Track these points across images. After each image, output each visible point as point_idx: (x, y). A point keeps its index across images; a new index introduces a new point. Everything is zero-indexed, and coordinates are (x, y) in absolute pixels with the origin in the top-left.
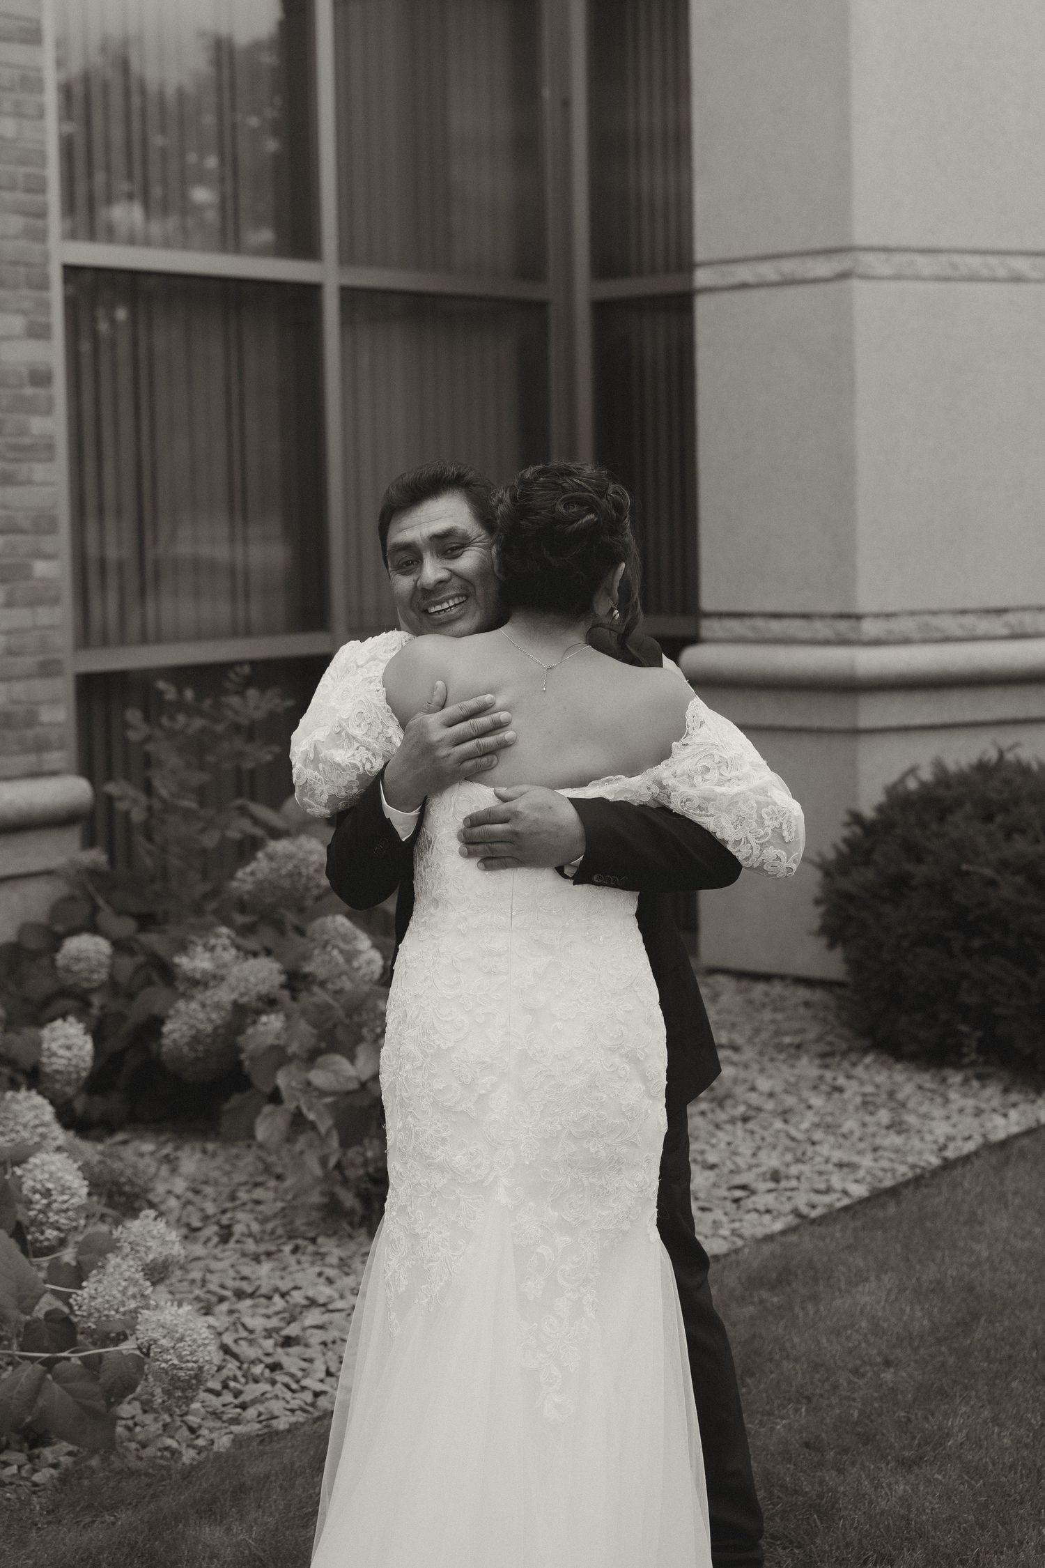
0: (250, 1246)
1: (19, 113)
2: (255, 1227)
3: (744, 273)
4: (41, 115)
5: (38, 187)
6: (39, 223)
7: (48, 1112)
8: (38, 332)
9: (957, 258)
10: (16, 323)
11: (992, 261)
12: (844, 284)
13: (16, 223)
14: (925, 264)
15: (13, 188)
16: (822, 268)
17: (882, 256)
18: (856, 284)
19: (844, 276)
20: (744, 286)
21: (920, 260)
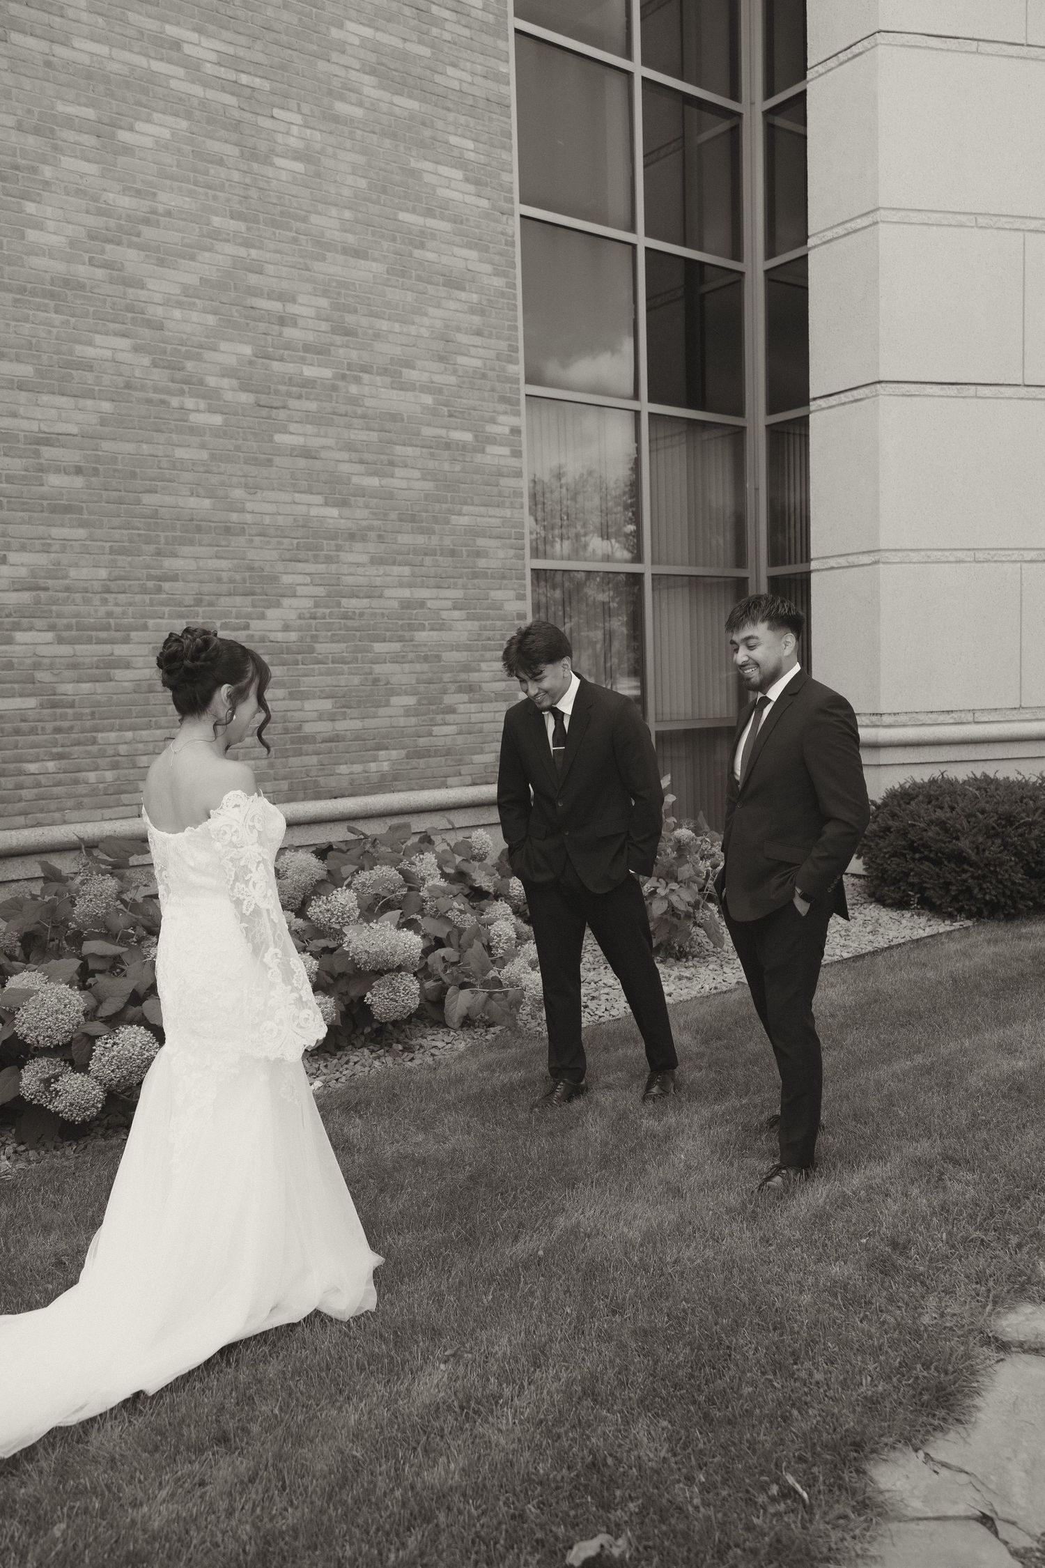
0: (588, 966)
1: (512, 507)
2: (591, 959)
3: (832, 563)
4: (522, 508)
5: (520, 537)
6: (521, 552)
7: (509, 910)
8: (521, 597)
9: (929, 553)
10: (511, 594)
11: (947, 553)
12: (876, 566)
13: (512, 552)
14: (914, 556)
15: (510, 538)
16: (866, 559)
17: (894, 553)
18: (881, 566)
19: (876, 563)
20: (832, 568)
21: (912, 554)
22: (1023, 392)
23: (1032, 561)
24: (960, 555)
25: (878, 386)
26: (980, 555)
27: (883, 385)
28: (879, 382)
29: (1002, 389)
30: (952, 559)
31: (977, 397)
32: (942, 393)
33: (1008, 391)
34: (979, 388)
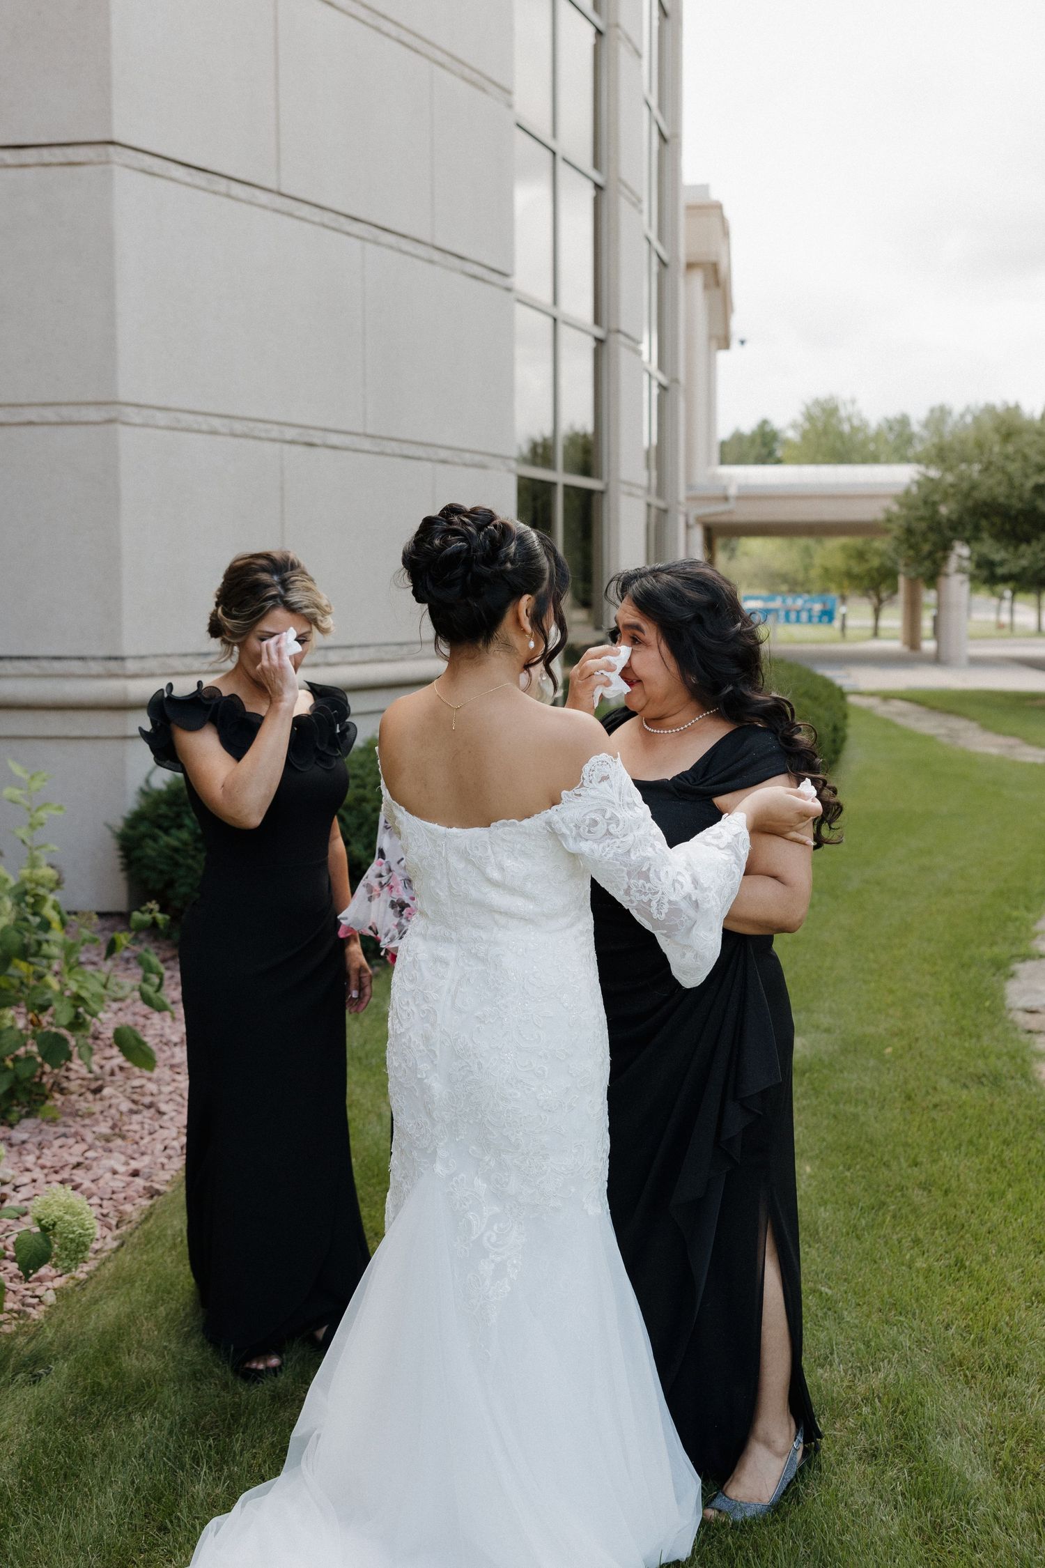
3: (34, 414)
9: (179, 415)
11: (200, 419)
12: (111, 427)
14: (160, 418)
16: (97, 414)
17: (135, 410)
18: (120, 428)
19: (110, 421)
20: (33, 423)
21: (159, 414)
22: (279, 202)
23: (292, 442)
24: (217, 423)
25: (111, 149)
26: (238, 427)
27: (119, 149)
28: (112, 143)
29: (257, 192)
30: (204, 427)
31: (228, 196)
32: (188, 179)
33: (263, 197)
34: (233, 184)
